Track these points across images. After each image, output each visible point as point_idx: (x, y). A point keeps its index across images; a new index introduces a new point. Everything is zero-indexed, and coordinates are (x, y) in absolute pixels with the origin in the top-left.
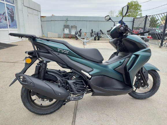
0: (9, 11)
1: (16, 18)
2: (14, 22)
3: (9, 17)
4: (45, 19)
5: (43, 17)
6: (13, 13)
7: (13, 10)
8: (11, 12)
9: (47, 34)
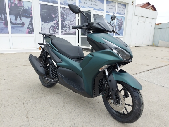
0: (118, 22)
1: (123, 27)
2: (121, 31)
3: (117, 27)
4: (160, 26)
5: (157, 24)
6: (122, 23)
7: (123, 20)
8: (120, 22)
9: (158, 43)
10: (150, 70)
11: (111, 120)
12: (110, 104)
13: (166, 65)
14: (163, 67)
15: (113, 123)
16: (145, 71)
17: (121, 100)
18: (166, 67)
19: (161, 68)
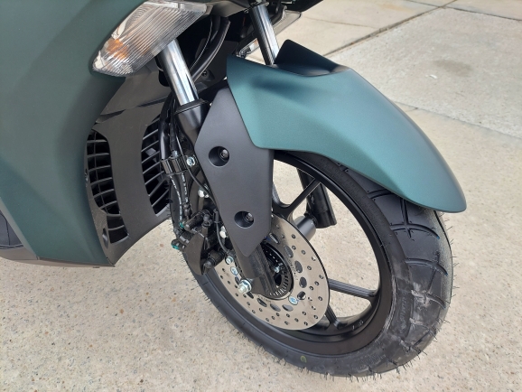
10: (357, 41)
11: (239, 358)
12: (224, 282)
13: (402, 22)
14: (395, 30)
15: (254, 374)
16: (340, 45)
17: (305, 274)
18: (403, 27)
19: (389, 32)
